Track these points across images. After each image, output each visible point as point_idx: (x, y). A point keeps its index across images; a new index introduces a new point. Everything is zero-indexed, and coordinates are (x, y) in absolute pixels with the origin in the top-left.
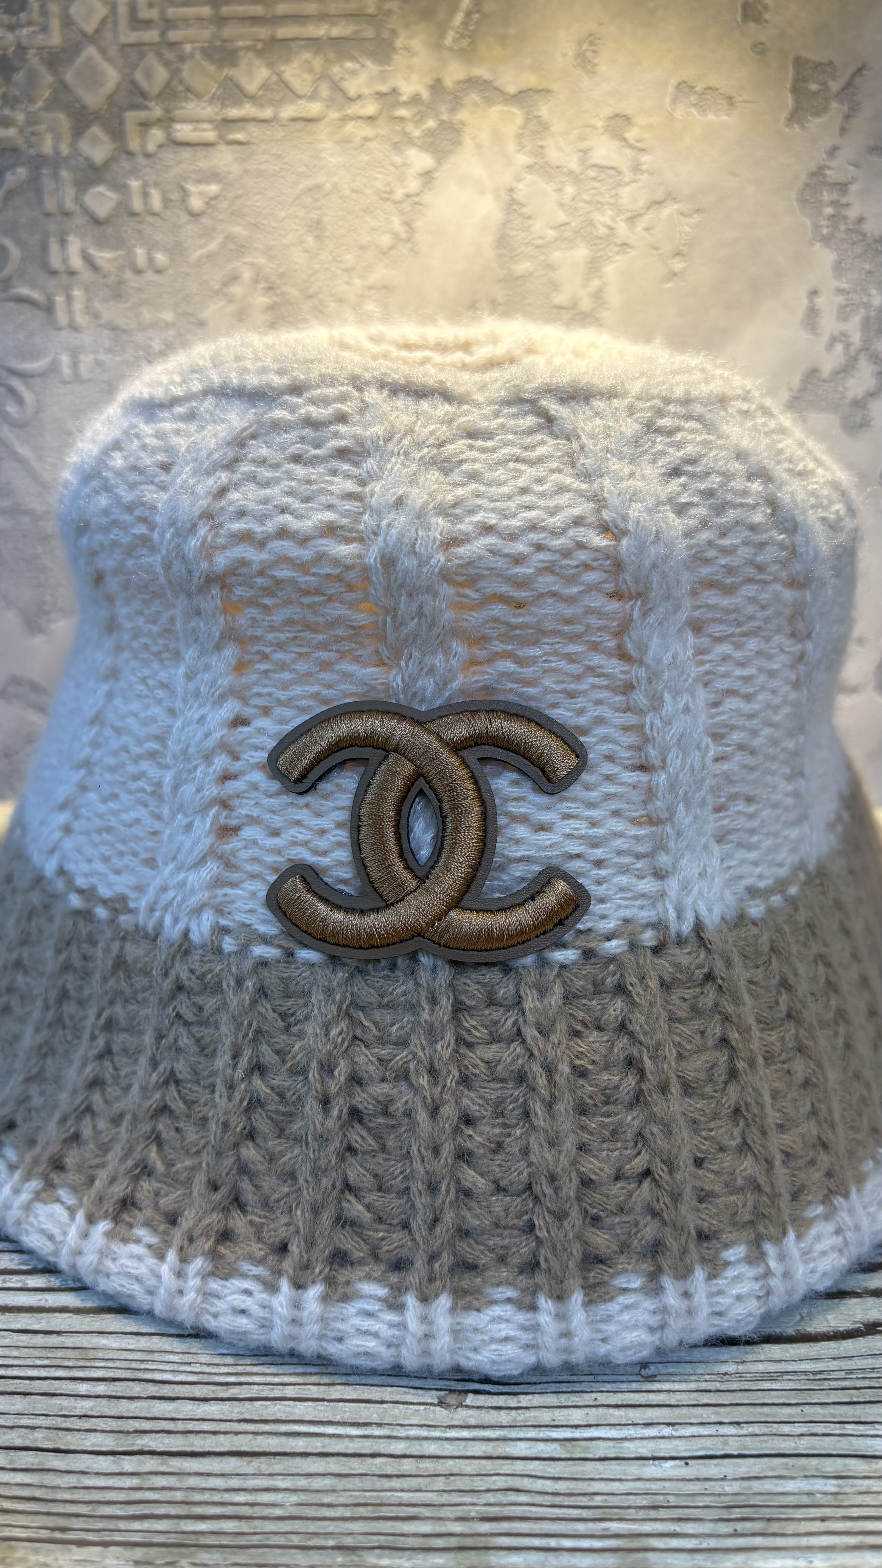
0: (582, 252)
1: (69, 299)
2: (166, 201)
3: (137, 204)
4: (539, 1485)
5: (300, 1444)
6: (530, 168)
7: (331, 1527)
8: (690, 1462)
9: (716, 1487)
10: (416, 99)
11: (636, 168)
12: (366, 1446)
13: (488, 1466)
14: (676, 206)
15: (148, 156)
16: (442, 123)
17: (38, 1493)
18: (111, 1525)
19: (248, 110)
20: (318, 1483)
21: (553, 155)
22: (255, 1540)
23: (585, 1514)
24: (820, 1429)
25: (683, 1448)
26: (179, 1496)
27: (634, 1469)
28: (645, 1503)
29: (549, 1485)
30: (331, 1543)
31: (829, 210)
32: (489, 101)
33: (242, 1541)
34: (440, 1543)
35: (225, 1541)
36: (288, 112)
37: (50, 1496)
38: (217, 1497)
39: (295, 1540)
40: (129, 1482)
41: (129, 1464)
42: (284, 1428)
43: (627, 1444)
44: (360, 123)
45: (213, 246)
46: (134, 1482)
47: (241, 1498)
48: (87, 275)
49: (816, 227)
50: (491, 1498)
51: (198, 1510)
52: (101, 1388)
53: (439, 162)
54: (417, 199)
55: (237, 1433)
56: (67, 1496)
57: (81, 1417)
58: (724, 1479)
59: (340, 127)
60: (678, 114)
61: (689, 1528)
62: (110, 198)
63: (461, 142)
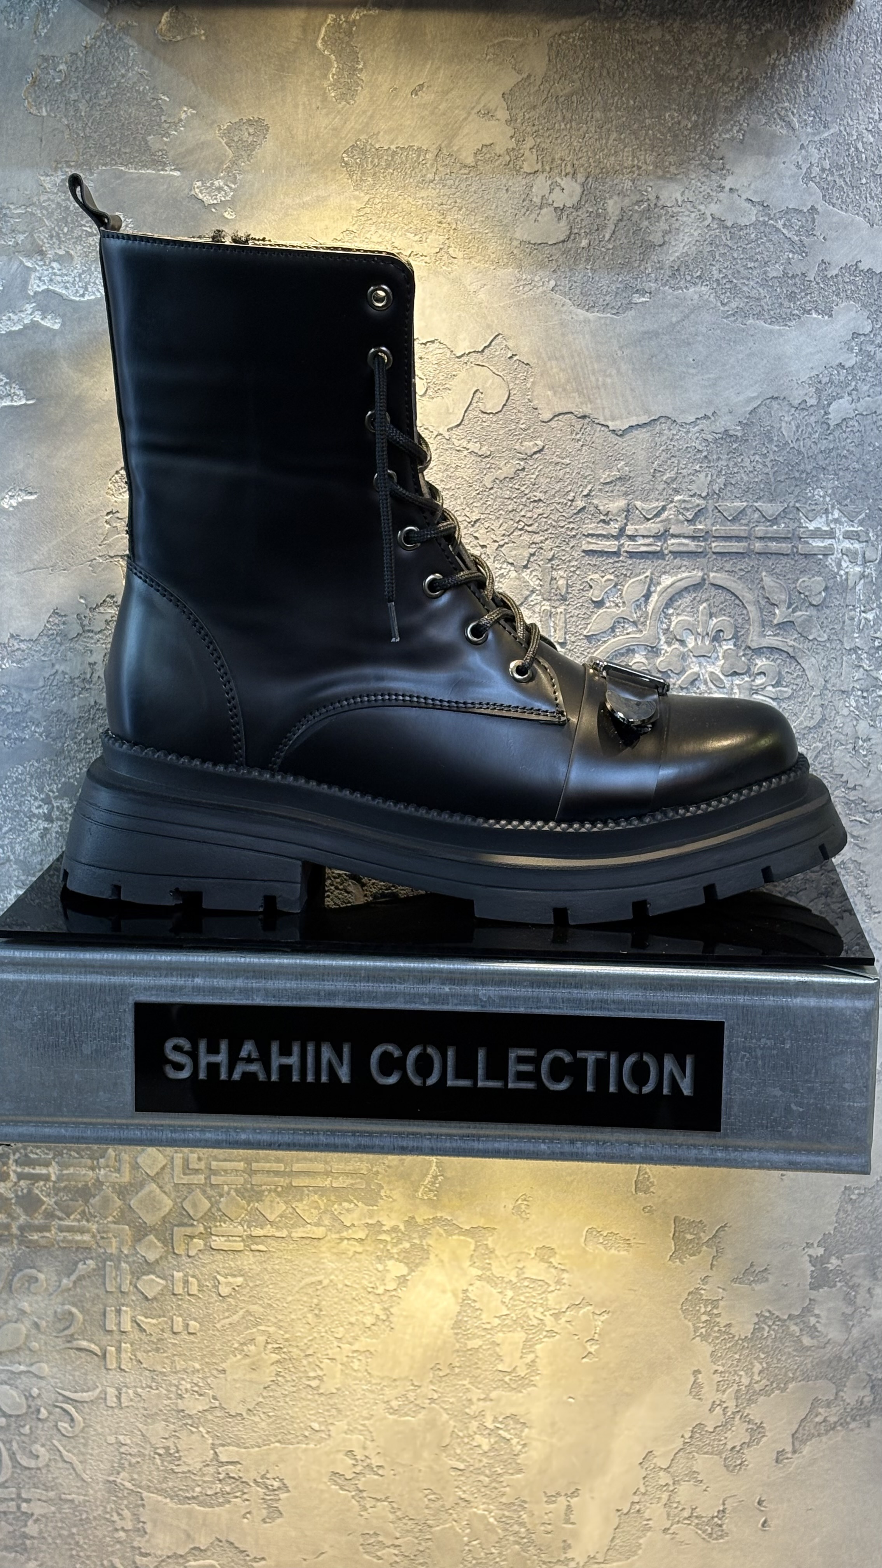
0: (519, 1336)
1: (119, 1350)
2: (201, 1287)
3: (179, 1290)
10: (395, 1229)
11: (559, 1282)
14: (589, 1308)
15: (190, 1257)
16: (413, 1245)
19: (268, 1230)
21: (496, 1270)
31: (704, 1318)
32: (450, 1234)
36: (298, 1233)
44: (352, 1242)
45: (236, 1318)
48: (136, 1335)
49: (696, 1330)
53: (412, 1270)
54: (394, 1293)
59: (338, 1243)
60: (590, 1249)
62: (158, 1283)
63: (428, 1258)
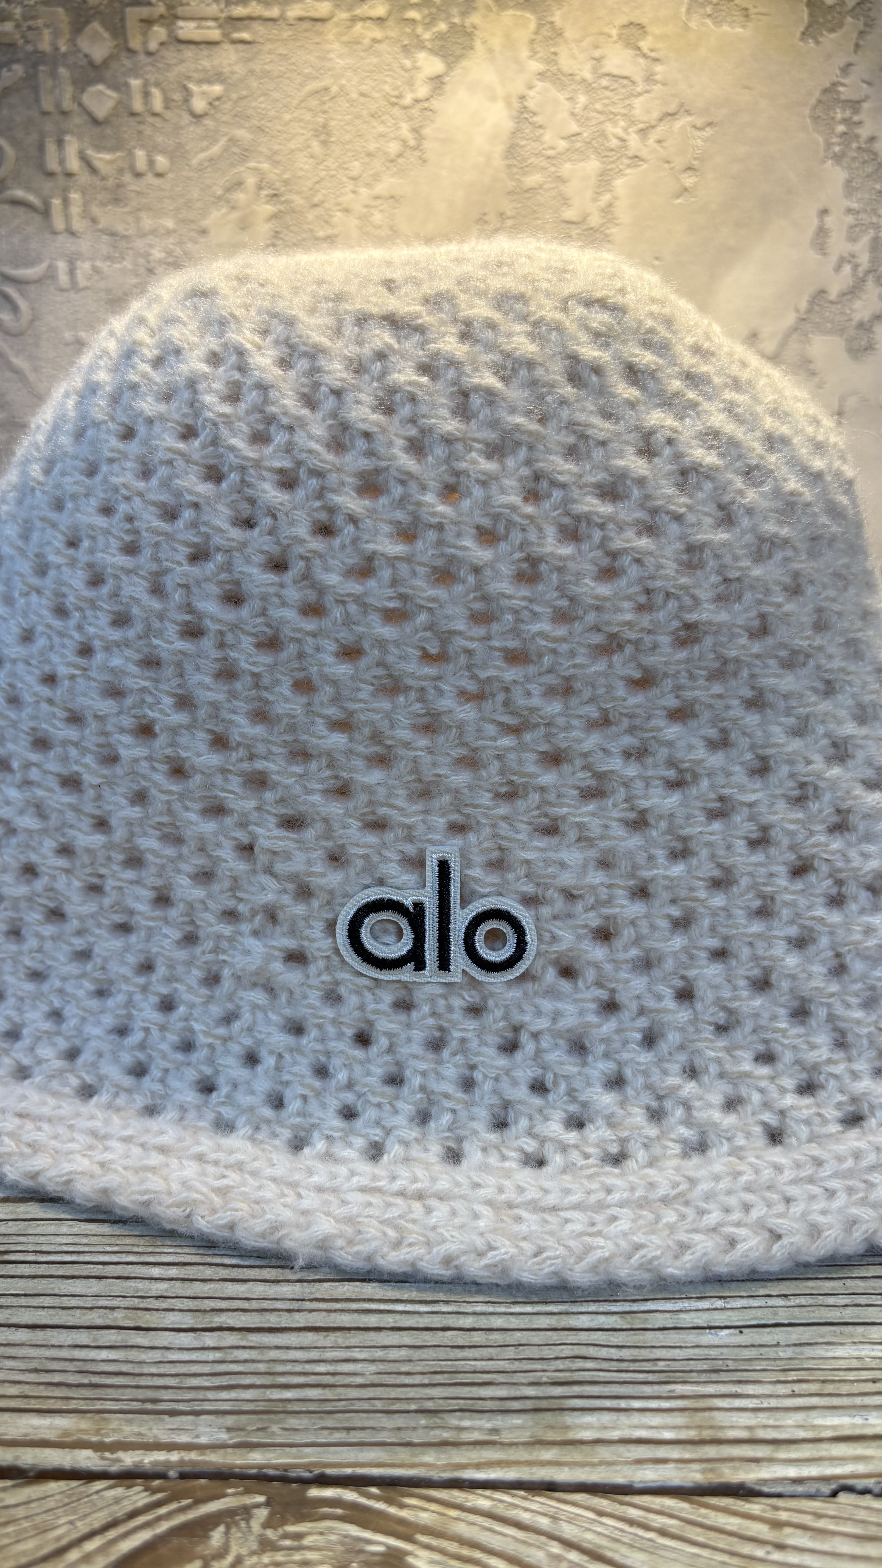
0: (593, 165)
1: (66, 202)
2: (168, 102)
3: (138, 105)
4: (604, 1353)
5: (372, 1320)
6: (542, 75)
7: (412, 1393)
8: (745, 1330)
9: (771, 1353)
11: (649, 78)
12: (437, 1321)
13: (554, 1337)
14: (689, 119)
15: (149, 54)
16: (453, 26)
17: (125, 1368)
18: (200, 1395)
19: (253, 7)
20: (393, 1354)
21: (566, 63)
22: (341, 1405)
23: (651, 1377)
24: (862, 1300)
25: (736, 1318)
26: (262, 1367)
27: (692, 1338)
28: (705, 1367)
29: (614, 1353)
30: (413, 1407)
31: (841, 128)
32: (502, 7)
33: (329, 1407)
34: (516, 1405)
35: (312, 1407)
36: (294, 11)
37: (137, 1370)
38: (298, 1368)
39: (379, 1405)
40: (211, 1356)
41: (209, 1340)
42: (355, 1306)
43: (683, 1316)
44: (368, 24)
45: (215, 149)
46: (218, 1355)
47: (322, 1368)
48: (84, 178)
49: (829, 145)
50: (560, 1365)
51: (282, 1380)
52: (173, 1272)
53: (450, 66)
54: (426, 105)
55: (311, 1311)
56: (154, 1370)
57: (157, 1297)
58: (778, 1345)
59: (349, 27)
60: (693, 25)
61: (750, 1389)
62: (110, 97)
63: (472, 48)
